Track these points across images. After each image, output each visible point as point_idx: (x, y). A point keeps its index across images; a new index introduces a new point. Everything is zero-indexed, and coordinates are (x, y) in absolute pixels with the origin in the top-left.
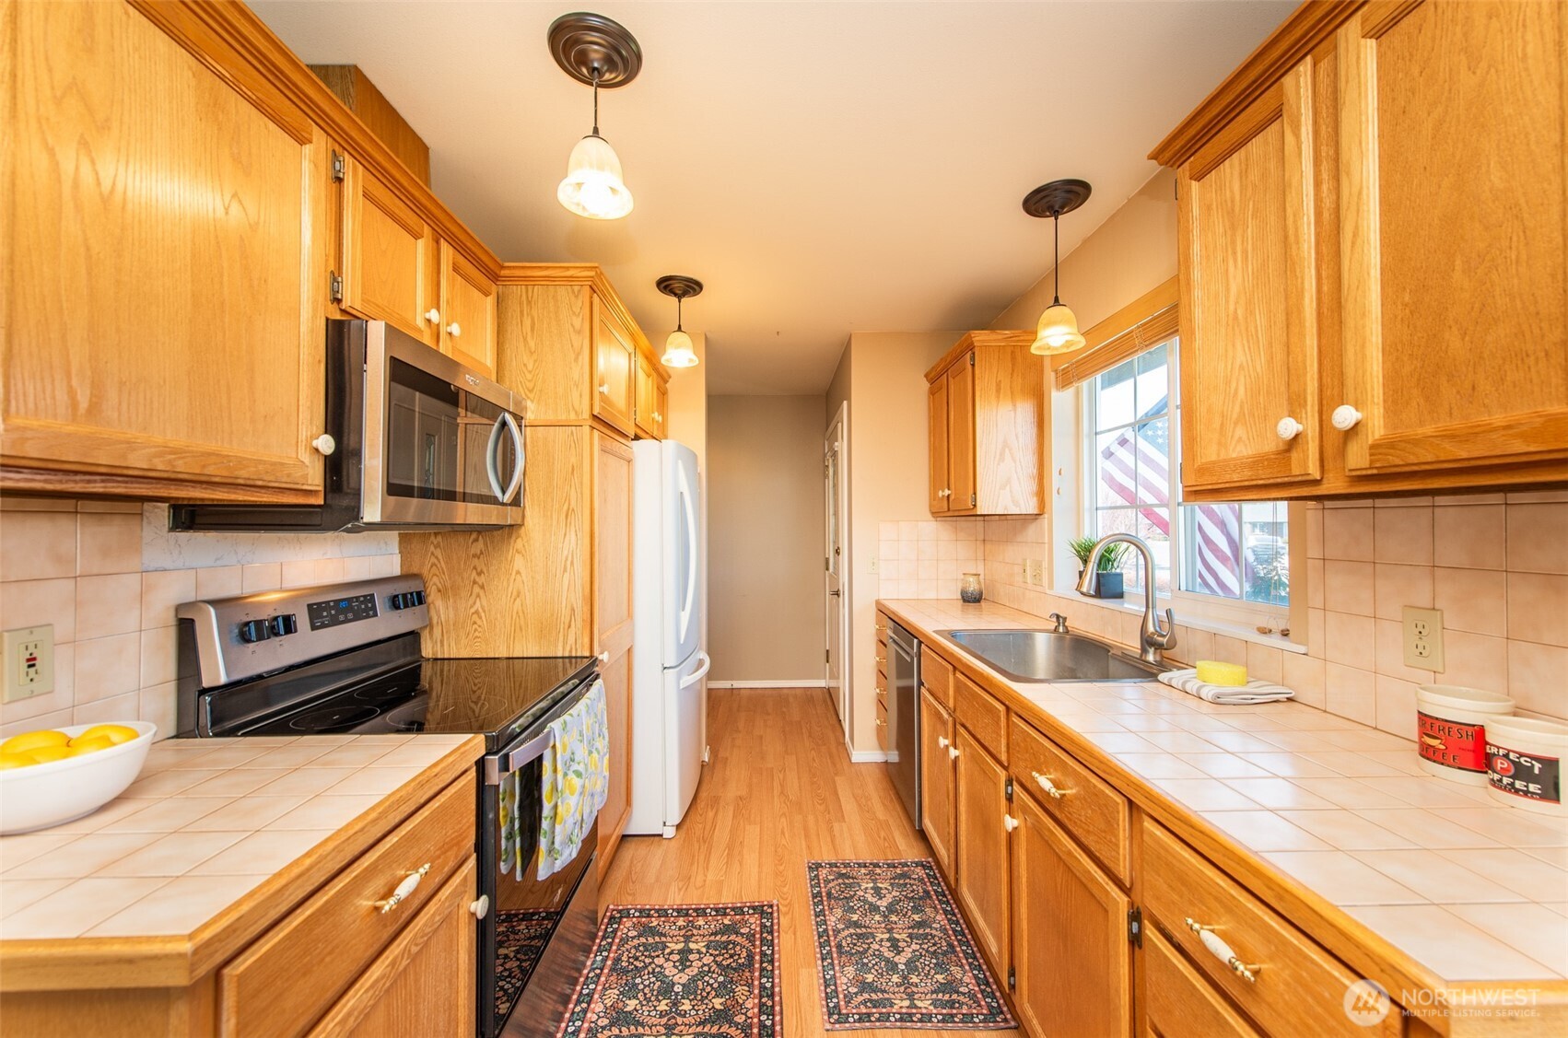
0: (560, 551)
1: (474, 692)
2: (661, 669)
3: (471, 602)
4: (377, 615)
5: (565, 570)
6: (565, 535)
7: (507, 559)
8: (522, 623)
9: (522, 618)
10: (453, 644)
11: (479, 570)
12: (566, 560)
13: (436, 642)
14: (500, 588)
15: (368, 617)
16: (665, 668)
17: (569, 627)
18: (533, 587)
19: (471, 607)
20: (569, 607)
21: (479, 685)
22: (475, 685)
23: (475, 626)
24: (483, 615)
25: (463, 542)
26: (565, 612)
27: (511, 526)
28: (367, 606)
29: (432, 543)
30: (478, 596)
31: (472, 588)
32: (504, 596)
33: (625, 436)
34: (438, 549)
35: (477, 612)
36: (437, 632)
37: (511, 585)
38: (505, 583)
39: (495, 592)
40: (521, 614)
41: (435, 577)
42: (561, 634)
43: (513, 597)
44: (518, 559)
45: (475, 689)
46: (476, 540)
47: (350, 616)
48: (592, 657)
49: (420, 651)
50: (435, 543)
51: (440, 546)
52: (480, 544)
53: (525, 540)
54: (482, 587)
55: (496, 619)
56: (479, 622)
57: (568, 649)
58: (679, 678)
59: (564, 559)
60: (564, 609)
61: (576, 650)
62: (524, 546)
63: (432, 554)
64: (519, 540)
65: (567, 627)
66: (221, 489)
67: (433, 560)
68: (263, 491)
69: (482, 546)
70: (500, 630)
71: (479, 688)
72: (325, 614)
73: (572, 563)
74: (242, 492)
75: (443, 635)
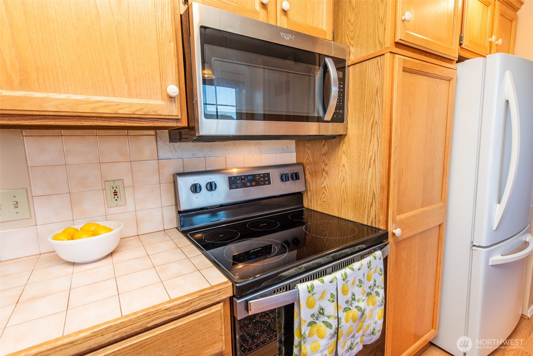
0: (367, 153)
1: (324, 231)
2: (469, 245)
3: (322, 181)
4: (270, 184)
5: (370, 166)
6: (371, 141)
7: (338, 157)
8: (345, 198)
9: (345, 194)
10: (315, 203)
11: (325, 163)
12: (371, 159)
13: (309, 200)
14: (335, 174)
15: (265, 184)
16: (474, 246)
17: (372, 206)
18: (351, 176)
19: (322, 184)
20: (372, 193)
21: (326, 228)
22: (324, 228)
23: (324, 195)
24: (327, 189)
25: (319, 146)
26: (369, 196)
27: (341, 135)
28: (264, 179)
29: (307, 147)
30: (325, 178)
31: (323, 172)
32: (337, 180)
33: (450, 60)
34: (309, 150)
35: (324, 187)
36: (309, 194)
37: (340, 173)
38: (337, 172)
39: (332, 177)
40: (345, 192)
41: (308, 165)
42: (366, 210)
43: (341, 181)
44: (344, 156)
45: (324, 230)
46: (324, 145)
47: (254, 183)
48: (386, 230)
49: (302, 202)
50: (308, 146)
51: (310, 149)
52: (326, 148)
53: (347, 145)
54: (327, 173)
55: (333, 193)
56: (325, 192)
57: (370, 220)
58: (489, 256)
59: (369, 158)
60: (368, 193)
61: (375, 223)
62: (347, 149)
63: (307, 153)
64: (344, 145)
65: (370, 206)
66: (114, 120)
67: (307, 156)
68: (143, 120)
69: (327, 148)
70: (335, 200)
71: (325, 230)
72: (238, 182)
73: (374, 161)
74: (129, 121)
75: (311, 197)
